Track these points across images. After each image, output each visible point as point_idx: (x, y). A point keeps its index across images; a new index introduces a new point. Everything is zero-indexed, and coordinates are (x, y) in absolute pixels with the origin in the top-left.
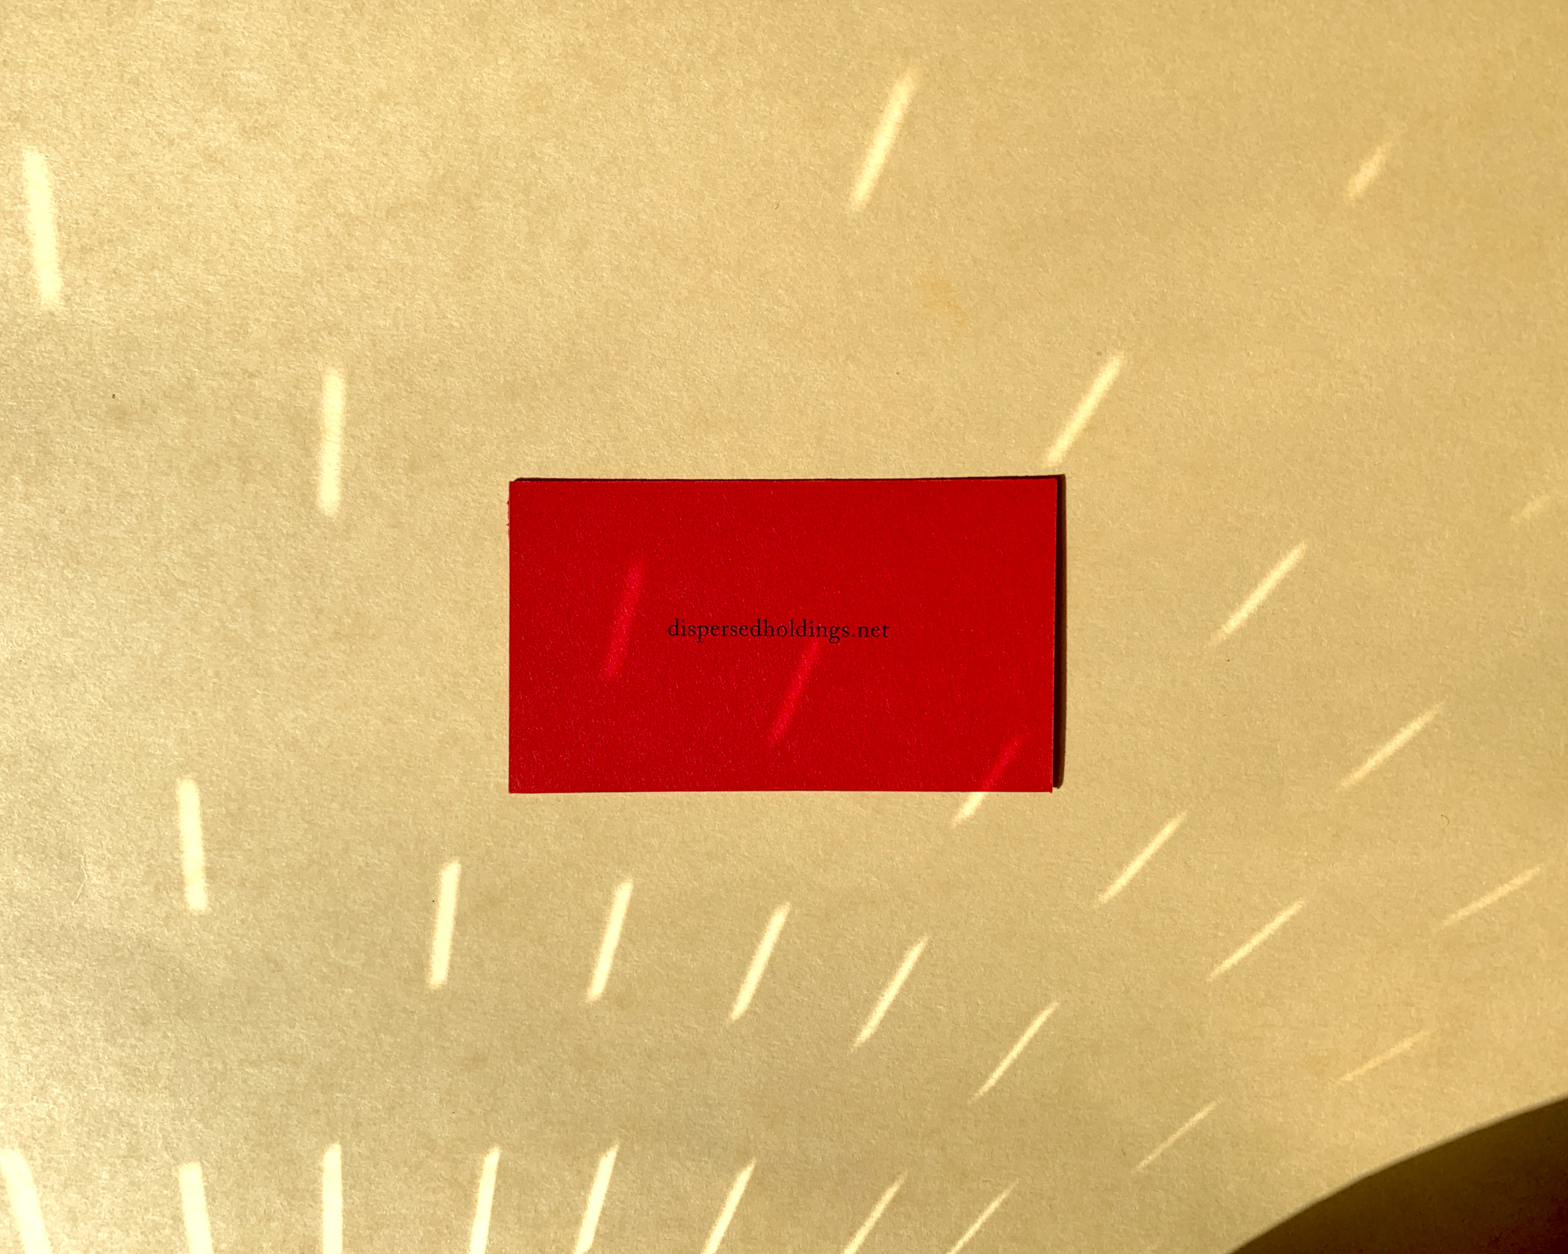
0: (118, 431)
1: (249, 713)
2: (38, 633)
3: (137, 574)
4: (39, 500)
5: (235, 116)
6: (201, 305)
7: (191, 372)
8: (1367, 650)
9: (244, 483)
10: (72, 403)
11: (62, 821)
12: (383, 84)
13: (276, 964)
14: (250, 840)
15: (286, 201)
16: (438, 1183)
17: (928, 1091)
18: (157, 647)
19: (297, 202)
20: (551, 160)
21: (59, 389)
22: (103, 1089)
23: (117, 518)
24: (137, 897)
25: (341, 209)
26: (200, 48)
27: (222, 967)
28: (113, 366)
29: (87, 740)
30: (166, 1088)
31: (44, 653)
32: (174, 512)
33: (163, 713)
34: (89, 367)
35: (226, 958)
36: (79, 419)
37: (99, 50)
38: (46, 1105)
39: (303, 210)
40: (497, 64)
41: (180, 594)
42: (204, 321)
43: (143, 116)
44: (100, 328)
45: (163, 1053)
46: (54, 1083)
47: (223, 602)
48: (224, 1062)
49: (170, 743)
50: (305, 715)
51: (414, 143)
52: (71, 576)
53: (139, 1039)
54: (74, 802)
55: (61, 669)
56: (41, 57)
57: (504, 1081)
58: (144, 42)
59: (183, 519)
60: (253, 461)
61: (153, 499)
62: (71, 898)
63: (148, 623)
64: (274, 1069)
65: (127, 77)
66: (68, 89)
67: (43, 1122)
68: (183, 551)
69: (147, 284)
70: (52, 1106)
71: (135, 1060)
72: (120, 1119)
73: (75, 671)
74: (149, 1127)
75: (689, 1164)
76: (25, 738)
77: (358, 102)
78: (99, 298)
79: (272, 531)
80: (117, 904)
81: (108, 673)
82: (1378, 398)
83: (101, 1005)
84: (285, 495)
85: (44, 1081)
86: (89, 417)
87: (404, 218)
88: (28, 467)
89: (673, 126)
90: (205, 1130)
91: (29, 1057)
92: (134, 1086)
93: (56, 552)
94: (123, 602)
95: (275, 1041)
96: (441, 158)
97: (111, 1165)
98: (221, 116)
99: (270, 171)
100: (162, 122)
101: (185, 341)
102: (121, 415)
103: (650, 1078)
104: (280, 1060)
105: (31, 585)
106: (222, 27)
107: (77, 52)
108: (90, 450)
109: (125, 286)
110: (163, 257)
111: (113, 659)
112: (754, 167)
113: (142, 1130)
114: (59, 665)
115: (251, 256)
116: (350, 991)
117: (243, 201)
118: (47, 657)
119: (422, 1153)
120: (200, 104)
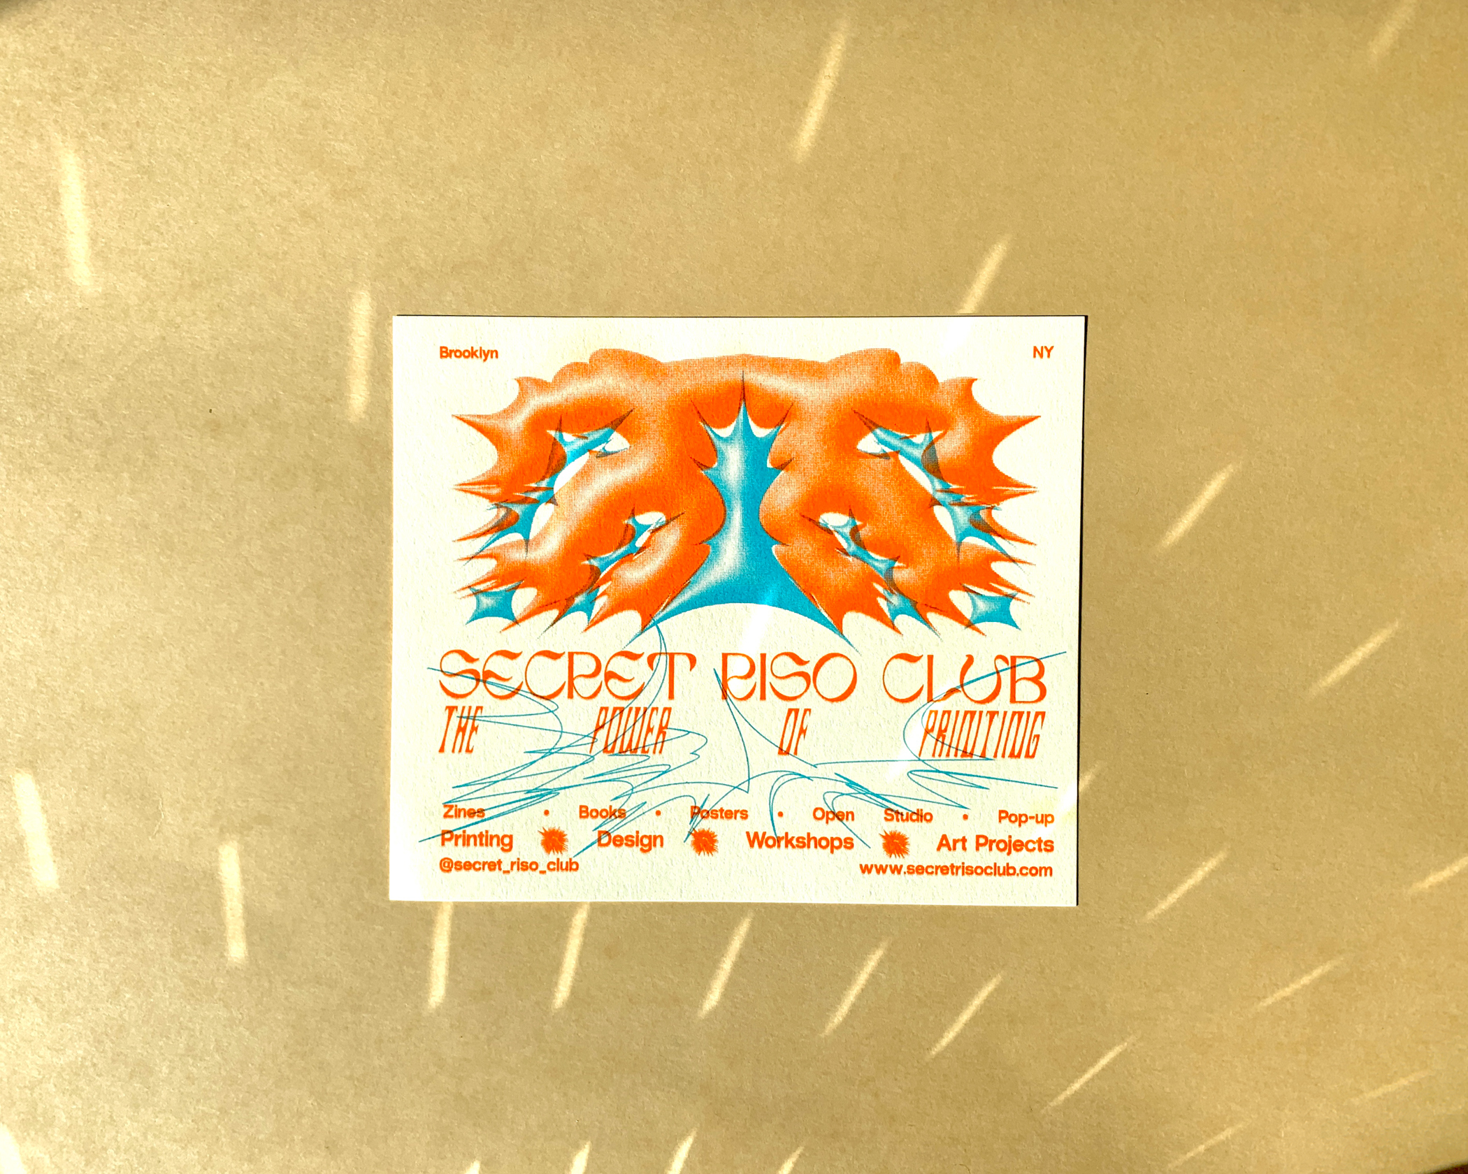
0: (213, 440)
1: (309, 686)
2: (135, 608)
3: (221, 563)
4: (144, 495)
5: (328, 179)
6: (289, 338)
7: (277, 394)
8: (1268, 692)
9: (317, 491)
10: (176, 415)
11: (146, 767)
12: (455, 158)
13: (319, 901)
14: (302, 795)
15: (367, 254)
16: (446, 1096)
17: (867, 1045)
18: (234, 626)
19: (376, 255)
20: (594, 232)
21: (165, 402)
22: (167, 996)
23: (207, 514)
24: (204, 837)
25: (413, 264)
26: (302, 120)
27: (272, 900)
28: (212, 385)
29: (170, 700)
30: (220, 1000)
31: (139, 625)
32: (255, 512)
33: (235, 682)
34: (192, 385)
35: (277, 894)
36: (180, 428)
37: (217, 118)
38: (118, 1007)
39: (381, 262)
40: (553, 148)
41: (255, 582)
42: (291, 352)
43: (251, 176)
44: (204, 352)
45: (218, 970)
46: (126, 989)
47: (293, 591)
48: (270, 982)
49: (240, 707)
50: (356, 691)
51: (479, 211)
52: (165, 561)
53: (199, 957)
54: (155, 753)
55: (151, 639)
56: (169, 121)
57: (506, 1012)
58: (256, 112)
59: (264, 518)
60: (326, 473)
61: (238, 501)
62: (149, 834)
63: (228, 604)
64: (312, 990)
65: (241, 141)
66: (189, 150)
67: (115, 1022)
68: (261, 546)
69: (244, 317)
70: (124, 1008)
71: (196, 975)
72: (180, 1023)
73: (164, 643)
74: (204, 1032)
75: (658, 1093)
76: (119, 696)
77: (432, 173)
78: (203, 327)
79: (339, 533)
80: (187, 842)
81: (191, 645)
82: (1291, 476)
83: (170, 925)
84: (350, 504)
85: (119, 987)
86: (189, 427)
87: (467, 274)
88: (135, 467)
89: (701, 210)
90: (251, 1038)
91: (107, 967)
92: (193, 996)
93: (154, 540)
94: (207, 585)
95: (313, 966)
96: (501, 225)
97: (170, 1062)
98: (316, 179)
99: (355, 228)
100: (267, 181)
101: (274, 367)
102: (215, 428)
103: (630, 1019)
104: (318, 982)
105: (132, 567)
106: (323, 104)
107: (200, 118)
108: (188, 454)
109: (226, 318)
110: (260, 296)
111: (197, 634)
112: (766, 248)
113: (198, 1034)
114: (150, 636)
115: (333, 298)
116: (381, 928)
117: (330, 251)
118: (141, 629)
119: (433, 1069)
120: (300, 168)
